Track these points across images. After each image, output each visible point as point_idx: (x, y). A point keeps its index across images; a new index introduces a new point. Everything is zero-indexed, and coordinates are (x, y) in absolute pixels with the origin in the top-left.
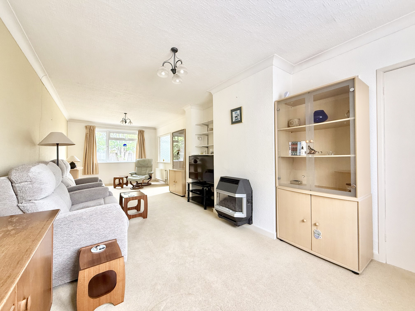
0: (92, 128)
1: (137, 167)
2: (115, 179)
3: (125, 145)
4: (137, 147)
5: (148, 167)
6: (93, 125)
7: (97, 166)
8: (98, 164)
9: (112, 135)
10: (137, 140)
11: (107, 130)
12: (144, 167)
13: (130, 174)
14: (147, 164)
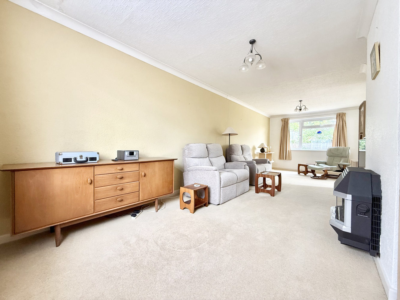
0: (286, 120)
1: (329, 156)
2: (299, 165)
3: (319, 132)
4: (335, 133)
5: (343, 157)
6: (287, 117)
7: (290, 153)
8: (291, 151)
9: (306, 124)
10: (335, 126)
11: (300, 120)
12: (338, 157)
13: (316, 162)
14: (341, 154)
